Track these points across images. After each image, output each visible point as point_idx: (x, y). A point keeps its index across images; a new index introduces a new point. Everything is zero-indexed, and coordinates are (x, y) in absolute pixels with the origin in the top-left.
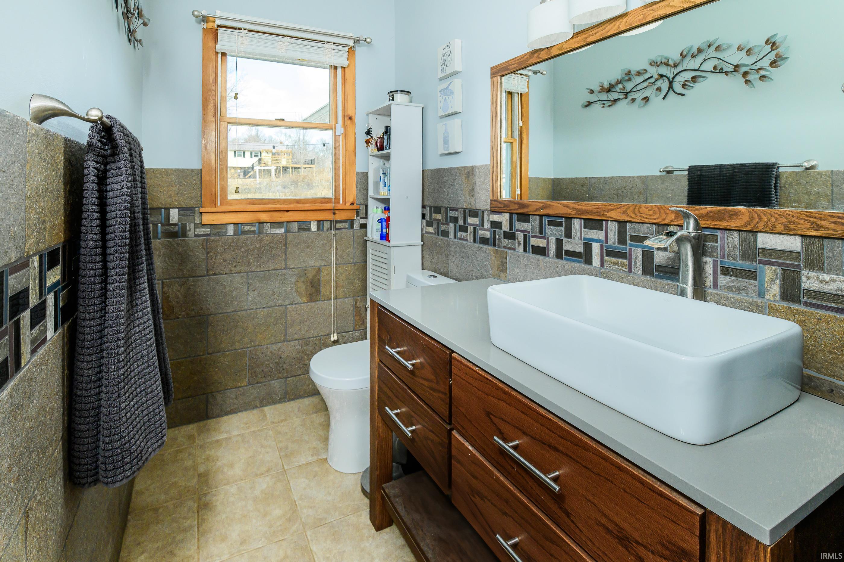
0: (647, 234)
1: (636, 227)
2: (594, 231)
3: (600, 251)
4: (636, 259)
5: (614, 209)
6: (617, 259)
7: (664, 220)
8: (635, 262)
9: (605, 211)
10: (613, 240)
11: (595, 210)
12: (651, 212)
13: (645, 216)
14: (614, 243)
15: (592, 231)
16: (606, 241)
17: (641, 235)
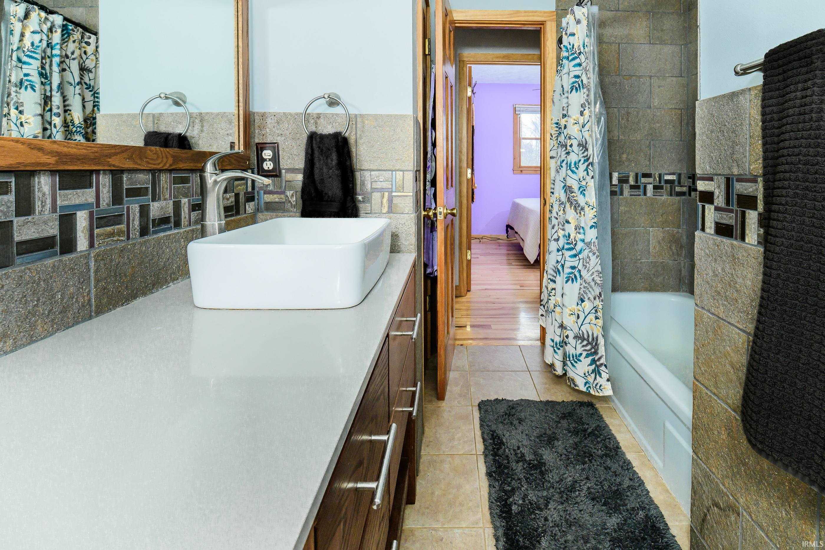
0: (144, 184)
1: (133, 176)
2: (79, 191)
3: (88, 223)
4: (133, 220)
5: (118, 153)
6: (112, 227)
7: (165, 165)
8: (133, 224)
9: (107, 156)
10: (107, 201)
11: (92, 156)
12: (155, 157)
13: (151, 162)
14: (108, 205)
15: (74, 192)
16: (98, 205)
17: (139, 186)
